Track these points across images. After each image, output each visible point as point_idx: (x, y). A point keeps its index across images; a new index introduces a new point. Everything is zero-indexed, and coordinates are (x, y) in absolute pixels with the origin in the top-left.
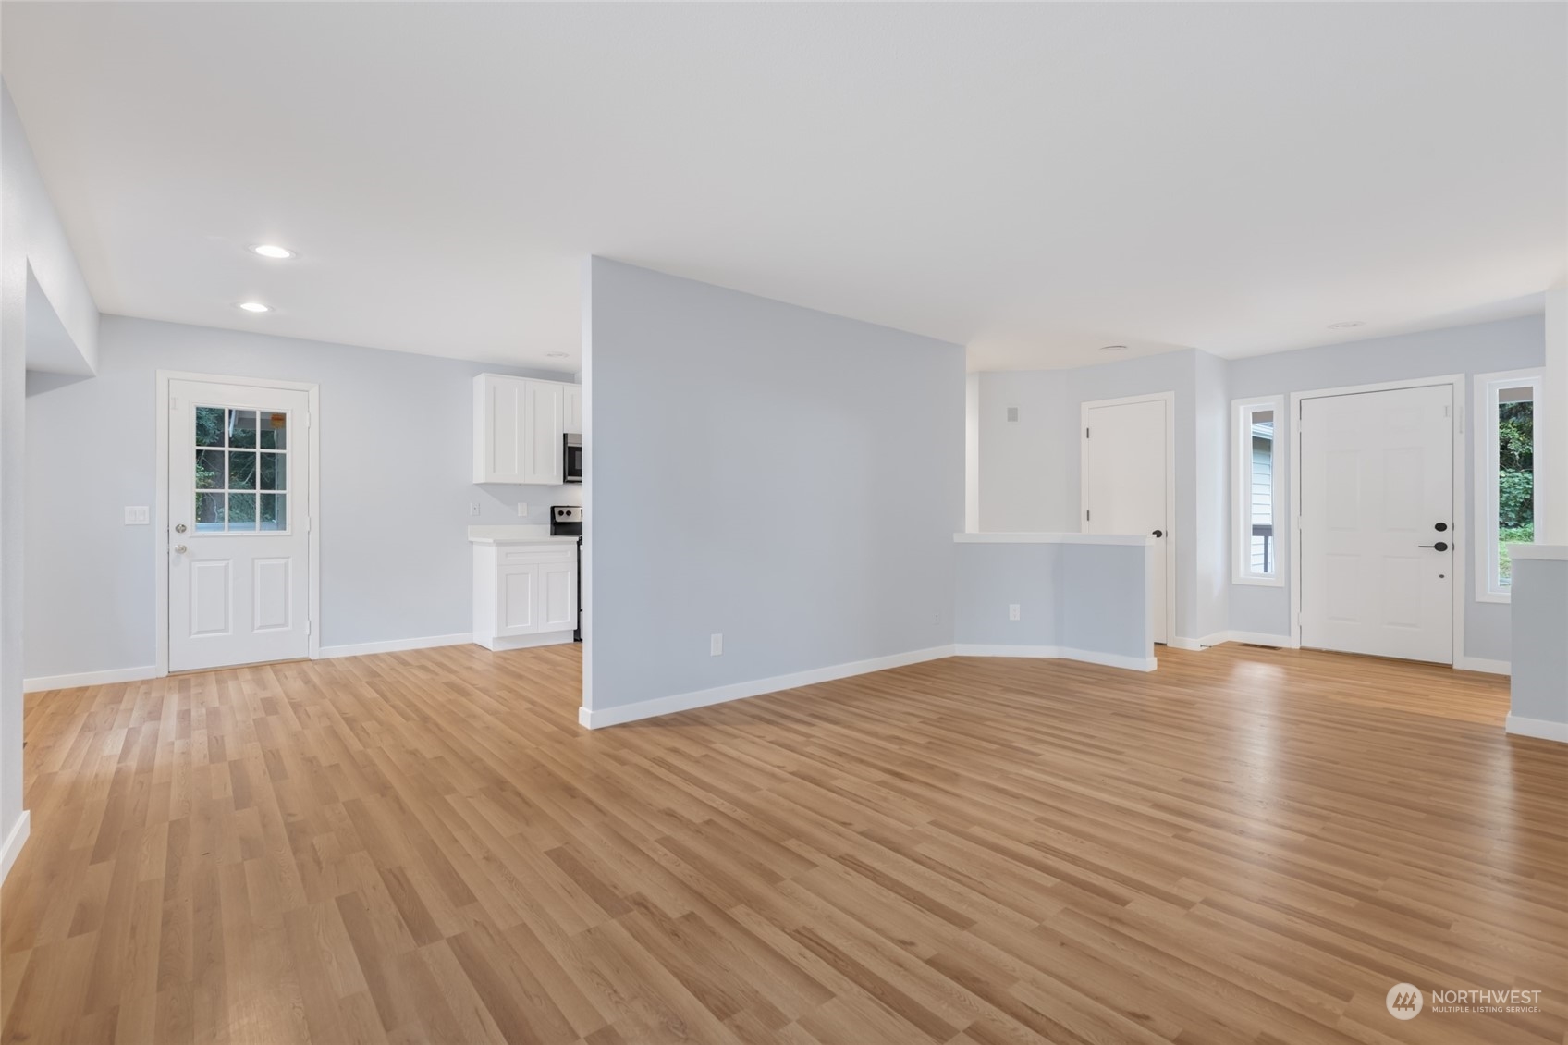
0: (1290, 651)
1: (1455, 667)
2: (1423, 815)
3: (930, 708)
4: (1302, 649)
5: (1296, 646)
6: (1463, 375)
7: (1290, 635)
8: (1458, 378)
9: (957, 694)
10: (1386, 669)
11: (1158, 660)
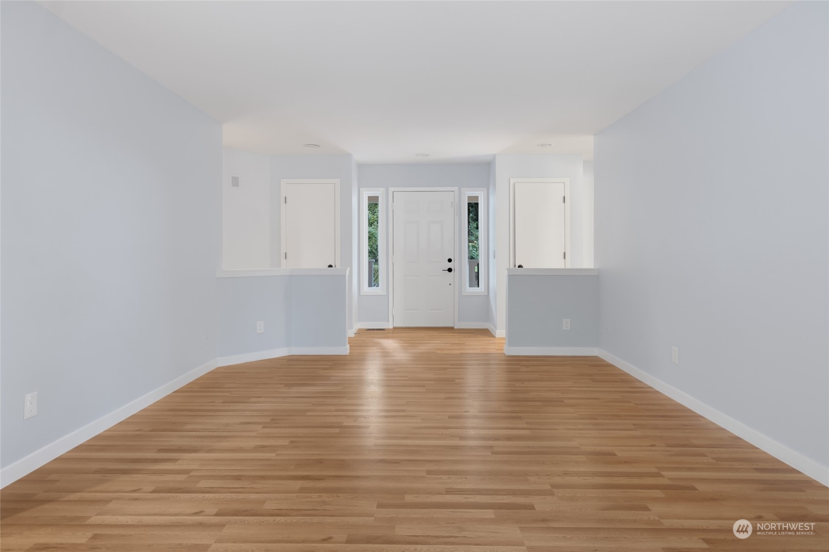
0: (389, 329)
1: (455, 328)
2: (540, 403)
3: (254, 413)
4: (395, 328)
5: (391, 327)
6: (457, 188)
7: (388, 321)
8: (455, 189)
9: (259, 397)
10: (435, 333)
11: (350, 346)
